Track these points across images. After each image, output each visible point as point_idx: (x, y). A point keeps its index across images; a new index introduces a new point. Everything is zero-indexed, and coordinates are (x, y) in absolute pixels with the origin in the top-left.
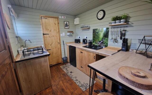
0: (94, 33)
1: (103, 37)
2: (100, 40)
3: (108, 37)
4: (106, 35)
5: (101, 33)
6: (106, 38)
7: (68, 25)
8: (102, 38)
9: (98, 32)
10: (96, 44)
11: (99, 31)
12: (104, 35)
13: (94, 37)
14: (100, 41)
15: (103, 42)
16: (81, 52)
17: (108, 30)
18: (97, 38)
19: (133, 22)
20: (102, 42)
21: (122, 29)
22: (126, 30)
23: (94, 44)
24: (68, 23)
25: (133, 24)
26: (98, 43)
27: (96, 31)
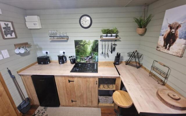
0: (77, 46)
1: (92, 51)
2: (88, 55)
3: (98, 51)
4: (95, 49)
5: (88, 46)
6: (96, 53)
7: (12, 29)
8: (91, 53)
9: (84, 45)
10: (82, 60)
11: (85, 43)
12: (92, 48)
13: (78, 52)
14: (88, 57)
15: (92, 58)
16: (69, 81)
17: (97, 43)
18: (84, 53)
19: (120, 37)
20: (90, 57)
21: (113, 43)
22: (116, 45)
23: (78, 60)
24: (10, 25)
25: (120, 38)
26: (86, 59)
27: (81, 44)
